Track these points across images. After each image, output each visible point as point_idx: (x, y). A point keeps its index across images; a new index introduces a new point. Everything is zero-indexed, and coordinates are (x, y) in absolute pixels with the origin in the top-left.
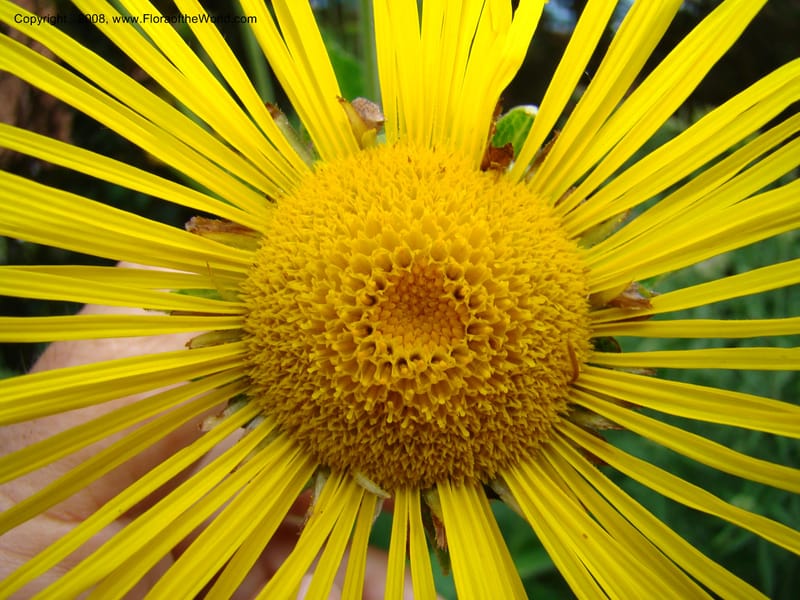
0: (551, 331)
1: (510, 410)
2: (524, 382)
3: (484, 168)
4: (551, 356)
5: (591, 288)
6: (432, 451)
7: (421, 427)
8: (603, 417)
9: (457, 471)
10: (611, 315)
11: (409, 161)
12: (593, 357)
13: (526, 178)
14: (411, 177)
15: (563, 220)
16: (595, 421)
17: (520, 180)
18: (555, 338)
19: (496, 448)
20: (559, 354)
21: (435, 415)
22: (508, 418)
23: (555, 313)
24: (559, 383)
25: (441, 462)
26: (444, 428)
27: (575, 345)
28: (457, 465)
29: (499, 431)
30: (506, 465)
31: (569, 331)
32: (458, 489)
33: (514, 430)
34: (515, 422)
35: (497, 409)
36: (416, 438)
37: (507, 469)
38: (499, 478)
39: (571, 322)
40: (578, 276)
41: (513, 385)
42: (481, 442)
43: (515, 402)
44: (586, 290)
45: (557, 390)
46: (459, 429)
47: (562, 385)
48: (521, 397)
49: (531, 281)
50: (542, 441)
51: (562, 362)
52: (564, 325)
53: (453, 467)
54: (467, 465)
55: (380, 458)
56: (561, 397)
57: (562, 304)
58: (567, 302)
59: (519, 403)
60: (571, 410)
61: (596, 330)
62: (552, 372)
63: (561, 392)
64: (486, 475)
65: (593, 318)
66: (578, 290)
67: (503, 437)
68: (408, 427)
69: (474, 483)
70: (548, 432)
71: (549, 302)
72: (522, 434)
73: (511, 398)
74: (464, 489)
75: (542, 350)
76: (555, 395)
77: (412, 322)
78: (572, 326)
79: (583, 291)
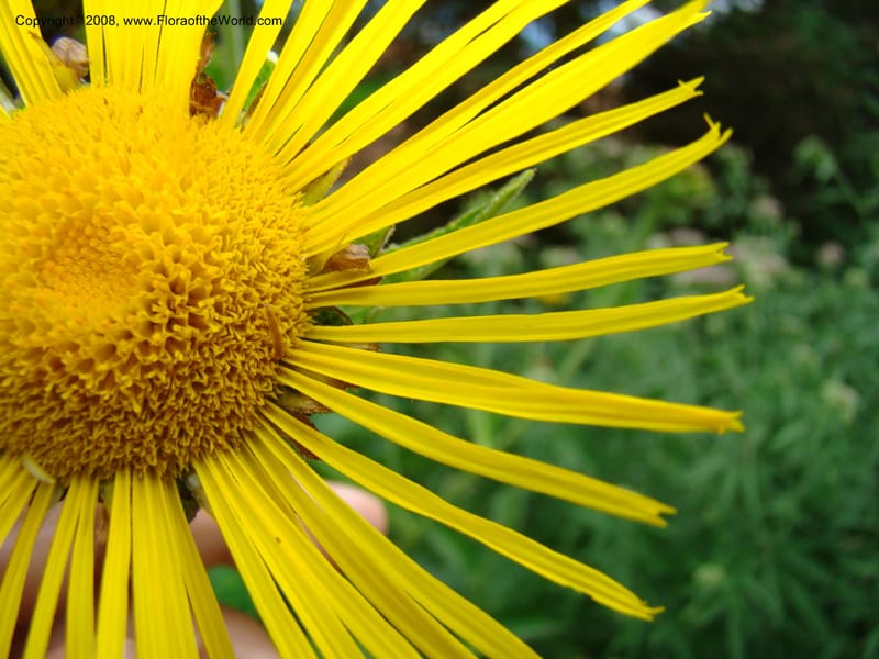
0: (246, 296)
1: (197, 386)
2: (211, 350)
3: (193, 112)
4: (249, 324)
5: (309, 250)
6: (104, 430)
7: (88, 400)
8: (310, 399)
9: (137, 458)
10: (331, 280)
11: (106, 103)
12: (312, 332)
14: (102, 119)
15: (282, 172)
16: (302, 404)
17: (236, 126)
18: (252, 302)
19: (182, 433)
20: (258, 322)
21: (102, 386)
22: (192, 394)
23: (254, 272)
24: (259, 356)
25: (116, 445)
26: (112, 402)
27: (283, 315)
28: (136, 450)
29: (185, 410)
30: (200, 454)
31: (275, 297)
32: (141, 480)
33: (203, 410)
34: (204, 401)
35: (178, 383)
36: (84, 414)
37: (201, 460)
38: (193, 471)
39: (277, 286)
40: (293, 235)
41: (197, 355)
42: (163, 423)
43: (201, 376)
44: (302, 252)
45: (258, 367)
46: (131, 404)
47: (264, 360)
48: (210, 370)
49: (223, 234)
50: (241, 426)
51: (263, 332)
52: (266, 287)
53: (131, 452)
54: (149, 451)
55: (51, 439)
56: (263, 373)
57: (266, 264)
58: (274, 263)
59: (206, 377)
60: (280, 392)
61: (314, 300)
62: (249, 343)
63: (263, 368)
64: (178, 466)
65: (311, 286)
66: (289, 250)
67: (189, 419)
68: (70, 400)
69: (160, 474)
70: (252, 418)
71: (247, 261)
72: (213, 416)
73: (197, 371)
74: (147, 481)
75: (236, 316)
76: (254, 371)
77: (90, 280)
78: (278, 291)
79: (297, 252)
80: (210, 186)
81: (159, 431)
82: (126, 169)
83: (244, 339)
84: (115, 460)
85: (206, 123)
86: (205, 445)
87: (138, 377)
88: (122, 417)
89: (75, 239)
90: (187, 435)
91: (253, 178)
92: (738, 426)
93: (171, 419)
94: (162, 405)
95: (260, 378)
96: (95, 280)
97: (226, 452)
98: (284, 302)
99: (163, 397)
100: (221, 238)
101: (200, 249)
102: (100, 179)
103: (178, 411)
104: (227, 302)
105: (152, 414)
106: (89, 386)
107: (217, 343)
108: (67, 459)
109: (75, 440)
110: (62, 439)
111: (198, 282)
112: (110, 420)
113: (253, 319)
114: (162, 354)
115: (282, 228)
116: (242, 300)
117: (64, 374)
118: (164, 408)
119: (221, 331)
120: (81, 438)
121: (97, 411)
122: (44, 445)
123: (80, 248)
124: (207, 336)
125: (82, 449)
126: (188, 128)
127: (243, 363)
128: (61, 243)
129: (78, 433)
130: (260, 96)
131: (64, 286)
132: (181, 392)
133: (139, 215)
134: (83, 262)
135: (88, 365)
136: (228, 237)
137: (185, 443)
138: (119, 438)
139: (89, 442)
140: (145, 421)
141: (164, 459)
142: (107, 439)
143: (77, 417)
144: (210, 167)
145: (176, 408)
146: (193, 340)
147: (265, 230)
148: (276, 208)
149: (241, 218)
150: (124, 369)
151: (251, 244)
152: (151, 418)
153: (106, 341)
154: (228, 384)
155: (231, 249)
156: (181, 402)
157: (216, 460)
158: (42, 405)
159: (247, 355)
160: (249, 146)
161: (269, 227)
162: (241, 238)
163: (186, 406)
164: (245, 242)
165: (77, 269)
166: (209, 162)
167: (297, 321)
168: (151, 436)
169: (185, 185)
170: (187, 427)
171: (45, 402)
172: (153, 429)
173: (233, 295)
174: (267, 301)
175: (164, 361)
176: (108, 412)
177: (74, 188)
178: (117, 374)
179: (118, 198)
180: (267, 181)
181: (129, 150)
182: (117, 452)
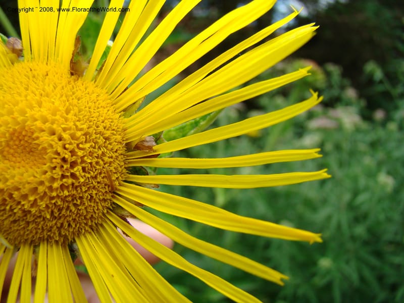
0: (97, 163)
1: (75, 205)
2: (81, 189)
3: (72, 74)
4: (98, 176)
5: (127, 140)
6: (34, 225)
7: (26, 213)
9: (49, 236)
10: (137, 154)
11: (31, 70)
12: (129, 177)
13: (95, 79)
14: (29, 78)
15: (114, 102)
16: (123, 213)
17: (92, 81)
18: (100, 166)
19: (69, 225)
20: (103, 175)
21: (32, 206)
22: (73, 209)
23: (100, 152)
24: (104, 191)
25: (39, 231)
26: (37, 213)
27: (114, 171)
28: (49, 234)
29: (70, 216)
30: (78, 234)
31: (110, 163)
32: (52, 246)
33: (78, 215)
34: (79, 211)
35: (67, 204)
36: (25, 218)
37: (79, 237)
38: (75, 241)
39: (112, 157)
40: (119, 133)
41: (75, 192)
42: (61, 221)
43: (77, 201)
44: (123, 141)
45: (103, 195)
46: (45, 214)
47: (106, 192)
48: (81, 198)
49: (85, 134)
50: (96, 222)
51: (105, 180)
52: (106, 159)
53: (47, 234)
54: (55, 233)
55: (10, 228)
56: (106, 198)
57: (106, 147)
58: (110, 147)
59: (79, 201)
60: (114, 206)
61: (129, 163)
62: (99, 185)
63: (106, 196)
64: (68, 239)
65: (127, 156)
66: (117, 141)
67: (72, 219)
68: (18, 212)
69: (60, 243)
70: (101, 218)
71: (97, 147)
72: (83, 218)
73: (75, 198)
74: (54, 246)
75: (92, 173)
76: (101, 198)
77: (25, 156)
78: (112, 160)
79: (121, 141)
80: (80, 111)
81: (59, 225)
82: (40, 104)
83: (96, 184)
84: (39, 237)
85: (78, 79)
86: (80, 230)
87: (48, 202)
88: (42, 219)
89: (18, 137)
90: (72, 226)
91: (100, 106)
92: (319, 240)
93: (64, 219)
94: (60, 214)
95: (105, 200)
96: (27, 155)
97: (90, 233)
98: (115, 165)
99: (60, 210)
100: (84, 137)
101: (75, 143)
102: (28, 110)
103: (67, 216)
104: (88, 167)
105: (55, 218)
106: (26, 207)
107: (84, 186)
108: (18, 237)
109: (22, 228)
110: (16, 228)
111: (74, 159)
112: (36, 220)
113: (100, 173)
114: (59, 192)
115: (114, 130)
116: (95, 165)
117: (15, 200)
118: (61, 215)
119: (86, 180)
120: (24, 228)
121: (30, 217)
122: (8, 230)
123: (20, 140)
124: (79, 182)
125: (25, 232)
126: (69, 82)
127: (96, 194)
128: (12, 139)
129: (22, 226)
130: (103, 66)
131: (14, 159)
132: (68, 207)
133: (46, 127)
134: (22, 148)
135: (25, 197)
136: (88, 136)
137: (71, 230)
138: (41, 228)
139: (28, 230)
140: (52, 221)
141: (62, 237)
142: (36, 228)
143: (21, 219)
144: (80, 102)
145: (66, 215)
146: (73, 184)
147: (105, 132)
148: (111, 120)
149: (94, 126)
150: (42, 198)
151: (99, 139)
152: (55, 219)
153: (32, 186)
154: (90, 204)
155: (89, 142)
156: (68, 212)
157: (85, 237)
158: (6, 214)
159: (98, 191)
160: (98, 90)
161: (108, 130)
162: (94, 136)
163: (70, 214)
164: (96, 138)
165: (19, 151)
166: (79, 100)
167: (122, 173)
168: (55, 227)
169: (68, 112)
170: (72, 223)
171: (7, 212)
172: (56, 224)
173: (91, 163)
174: (106, 165)
175: (60, 195)
176: (35, 217)
177: (16, 115)
178: (39, 201)
179: (36, 120)
180: (107, 107)
181: (41, 95)
182: (41, 234)
